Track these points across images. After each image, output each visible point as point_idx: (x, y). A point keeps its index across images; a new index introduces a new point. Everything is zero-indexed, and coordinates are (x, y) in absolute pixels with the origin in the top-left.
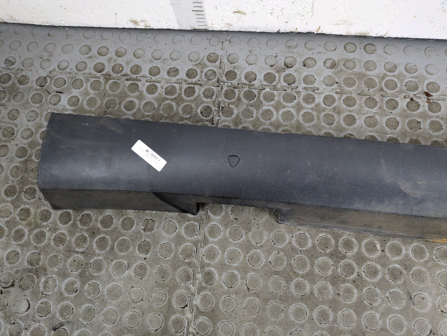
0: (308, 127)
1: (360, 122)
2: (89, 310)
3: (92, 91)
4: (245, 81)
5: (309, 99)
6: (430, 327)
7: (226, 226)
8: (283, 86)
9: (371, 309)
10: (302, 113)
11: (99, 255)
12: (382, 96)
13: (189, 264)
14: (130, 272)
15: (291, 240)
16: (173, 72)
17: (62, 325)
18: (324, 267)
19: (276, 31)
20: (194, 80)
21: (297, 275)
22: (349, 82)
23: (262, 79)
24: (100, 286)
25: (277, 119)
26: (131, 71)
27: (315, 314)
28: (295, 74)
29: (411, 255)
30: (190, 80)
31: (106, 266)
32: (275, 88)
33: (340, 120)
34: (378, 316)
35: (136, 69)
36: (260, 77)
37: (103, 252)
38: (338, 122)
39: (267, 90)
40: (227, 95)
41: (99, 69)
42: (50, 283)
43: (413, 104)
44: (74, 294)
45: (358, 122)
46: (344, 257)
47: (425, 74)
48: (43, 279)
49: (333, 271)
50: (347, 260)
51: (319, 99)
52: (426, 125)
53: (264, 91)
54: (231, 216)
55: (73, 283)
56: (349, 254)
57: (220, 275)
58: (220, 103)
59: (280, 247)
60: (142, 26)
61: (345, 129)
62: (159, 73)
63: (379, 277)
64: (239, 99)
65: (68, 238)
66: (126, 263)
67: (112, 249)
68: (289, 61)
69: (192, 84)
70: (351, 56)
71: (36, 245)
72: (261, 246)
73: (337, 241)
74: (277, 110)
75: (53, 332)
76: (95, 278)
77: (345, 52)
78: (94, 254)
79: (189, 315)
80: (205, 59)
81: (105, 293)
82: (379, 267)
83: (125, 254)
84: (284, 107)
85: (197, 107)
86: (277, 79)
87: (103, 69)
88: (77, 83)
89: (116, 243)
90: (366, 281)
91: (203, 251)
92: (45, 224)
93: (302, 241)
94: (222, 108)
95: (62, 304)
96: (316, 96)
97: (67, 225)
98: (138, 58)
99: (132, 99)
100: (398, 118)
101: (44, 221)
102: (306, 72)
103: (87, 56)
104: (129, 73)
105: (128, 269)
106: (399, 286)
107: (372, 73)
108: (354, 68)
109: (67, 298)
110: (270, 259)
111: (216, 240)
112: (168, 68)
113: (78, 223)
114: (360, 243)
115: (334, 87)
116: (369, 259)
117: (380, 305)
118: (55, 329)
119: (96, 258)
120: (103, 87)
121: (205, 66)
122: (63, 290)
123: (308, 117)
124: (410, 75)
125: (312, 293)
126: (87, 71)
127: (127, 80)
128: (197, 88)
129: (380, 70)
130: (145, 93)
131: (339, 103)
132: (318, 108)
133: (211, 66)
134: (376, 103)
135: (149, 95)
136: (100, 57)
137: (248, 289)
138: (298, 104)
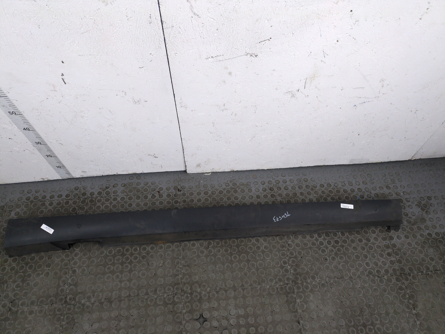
0: (114, 210)
1: (134, 205)
2: (26, 292)
3: (25, 209)
4: (90, 196)
5: (115, 199)
6: (154, 273)
7: (81, 252)
8: (105, 196)
9: (135, 271)
10: (112, 205)
11: (30, 271)
12: (142, 195)
13: (67, 268)
14: (43, 276)
15: (106, 253)
16: (60, 196)
17: (14, 300)
18: (118, 260)
19: (101, 175)
20: (69, 198)
21: (108, 264)
22: (130, 191)
23: (97, 194)
24: (30, 283)
25: (102, 209)
26: (42, 198)
27: (114, 276)
28: (110, 191)
29: (150, 250)
30: (67, 199)
31: (32, 275)
32: (102, 197)
33: (126, 206)
34: (137, 273)
35: (44, 197)
36: (96, 193)
37: (31, 270)
38: (126, 207)
39: (99, 198)
40: (82, 202)
41: (28, 199)
42: (9, 286)
43: (153, 196)
44: (19, 288)
45: (133, 206)
46: (126, 255)
47: (158, 185)
48: (6, 285)
49: (122, 260)
50: (127, 256)
51: (119, 199)
52: (157, 203)
53: (97, 199)
54: (83, 248)
55: (19, 284)
56: (128, 253)
57: (79, 270)
58: (79, 206)
59: (102, 256)
60: (46, 180)
61: (128, 209)
62: (54, 198)
63: (138, 259)
64: (87, 203)
65: (16, 268)
66: (41, 273)
67: (35, 268)
68: (107, 186)
69: (68, 200)
70: (132, 181)
71: (2, 273)
72: (95, 257)
73: (123, 250)
74: (102, 205)
75: (11, 303)
76: (28, 280)
77: (129, 180)
78: (27, 271)
79: (66, 287)
80: (74, 189)
81: (33, 285)
82: (138, 256)
83: (41, 269)
84: (105, 204)
85: (70, 209)
86: (103, 193)
87: (30, 199)
88: (18, 206)
89: (37, 266)
90: (133, 262)
91: (72, 262)
92: (6, 264)
93: (110, 252)
94: (80, 207)
95: (14, 292)
96: (118, 198)
97: (16, 263)
98: (45, 192)
99: (43, 209)
100: (148, 202)
101: (5, 263)
102: (114, 189)
103: (22, 194)
104: (41, 199)
105: (42, 275)
106: (145, 261)
107: (139, 186)
108: (132, 186)
109: (16, 290)
110: (98, 261)
111: (77, 258)
112: (58, 195)
113: (20, 261)
114: (132, 249)
115: (125, 194)
116: (135, 254)
117: (138, 269)
118: (11, 302)
119: (28, 273)
120: (30, 206)
121: (74, 192)
122: (14, 287)
123: (114, 206)
124: (153, 186)
125: (114, 270)
126: (22, 201)
127: (40, 202)
128: (70, 201)
129: (142, 185)
130: (48, 206)
131: (126, 199)
132: (118, 203)
133: (76, 192)
134: (140, 197)
135: (49, 207)
136: (28, 194)
137: (90, 273)
138: (111, 202)
